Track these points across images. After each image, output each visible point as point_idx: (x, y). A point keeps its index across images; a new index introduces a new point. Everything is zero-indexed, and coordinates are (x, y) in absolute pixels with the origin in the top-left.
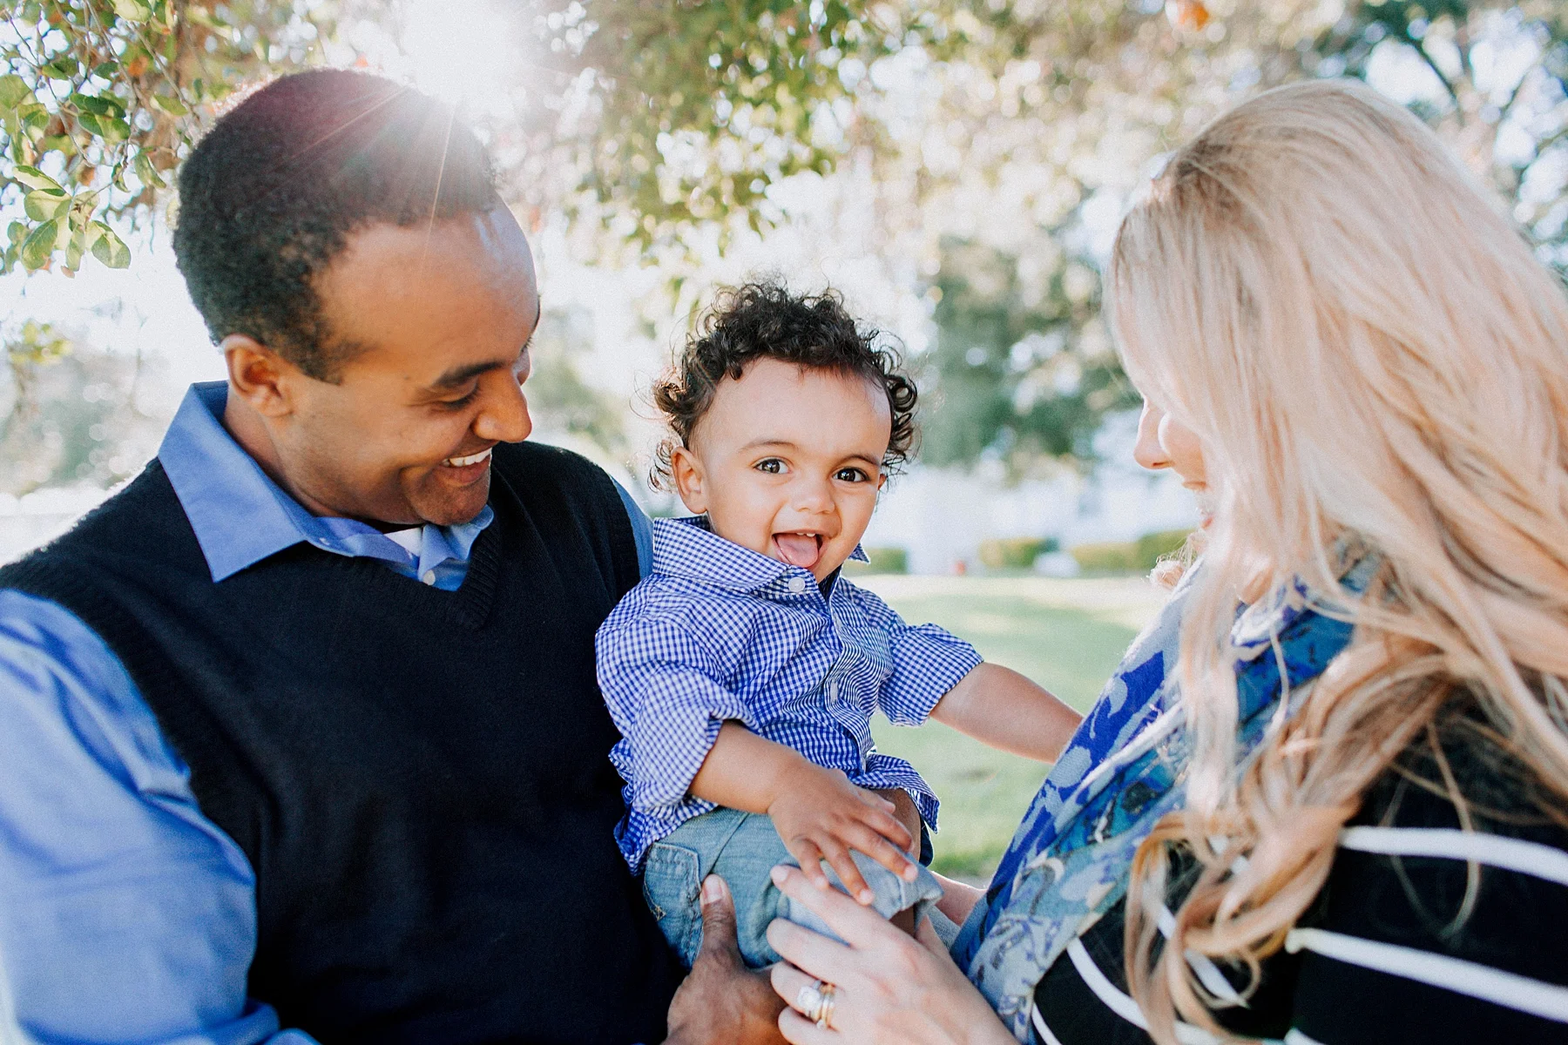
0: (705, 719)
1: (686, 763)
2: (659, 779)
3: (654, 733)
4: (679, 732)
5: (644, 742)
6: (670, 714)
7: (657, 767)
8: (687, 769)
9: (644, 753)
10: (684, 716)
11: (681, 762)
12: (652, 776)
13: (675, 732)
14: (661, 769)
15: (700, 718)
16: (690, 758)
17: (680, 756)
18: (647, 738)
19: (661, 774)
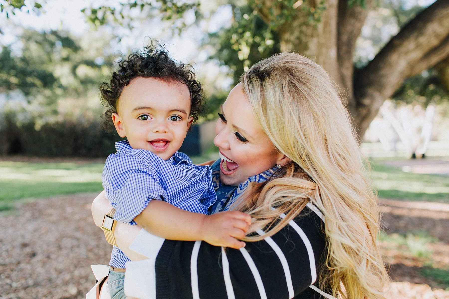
0: (146, 197)
1: (135, 211)
2: (123, 213)
3: (127, 196)
4: (136, 199)
5: (122, 198)
6: (135, 191)
7: (124, 209)
8: (135, 213)
9: (121, 202)
10: (139, 193)
11: (133, 210)
12: (121, 211)
13: (134, 198)
14: (125, 210)
15: (145, 196)
16: (137, 209)
17: (134, 208)
18: (124, 197)
19: (125, 212)
